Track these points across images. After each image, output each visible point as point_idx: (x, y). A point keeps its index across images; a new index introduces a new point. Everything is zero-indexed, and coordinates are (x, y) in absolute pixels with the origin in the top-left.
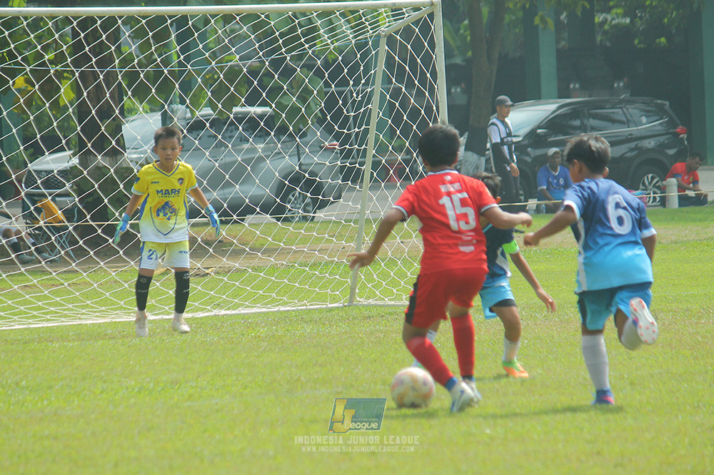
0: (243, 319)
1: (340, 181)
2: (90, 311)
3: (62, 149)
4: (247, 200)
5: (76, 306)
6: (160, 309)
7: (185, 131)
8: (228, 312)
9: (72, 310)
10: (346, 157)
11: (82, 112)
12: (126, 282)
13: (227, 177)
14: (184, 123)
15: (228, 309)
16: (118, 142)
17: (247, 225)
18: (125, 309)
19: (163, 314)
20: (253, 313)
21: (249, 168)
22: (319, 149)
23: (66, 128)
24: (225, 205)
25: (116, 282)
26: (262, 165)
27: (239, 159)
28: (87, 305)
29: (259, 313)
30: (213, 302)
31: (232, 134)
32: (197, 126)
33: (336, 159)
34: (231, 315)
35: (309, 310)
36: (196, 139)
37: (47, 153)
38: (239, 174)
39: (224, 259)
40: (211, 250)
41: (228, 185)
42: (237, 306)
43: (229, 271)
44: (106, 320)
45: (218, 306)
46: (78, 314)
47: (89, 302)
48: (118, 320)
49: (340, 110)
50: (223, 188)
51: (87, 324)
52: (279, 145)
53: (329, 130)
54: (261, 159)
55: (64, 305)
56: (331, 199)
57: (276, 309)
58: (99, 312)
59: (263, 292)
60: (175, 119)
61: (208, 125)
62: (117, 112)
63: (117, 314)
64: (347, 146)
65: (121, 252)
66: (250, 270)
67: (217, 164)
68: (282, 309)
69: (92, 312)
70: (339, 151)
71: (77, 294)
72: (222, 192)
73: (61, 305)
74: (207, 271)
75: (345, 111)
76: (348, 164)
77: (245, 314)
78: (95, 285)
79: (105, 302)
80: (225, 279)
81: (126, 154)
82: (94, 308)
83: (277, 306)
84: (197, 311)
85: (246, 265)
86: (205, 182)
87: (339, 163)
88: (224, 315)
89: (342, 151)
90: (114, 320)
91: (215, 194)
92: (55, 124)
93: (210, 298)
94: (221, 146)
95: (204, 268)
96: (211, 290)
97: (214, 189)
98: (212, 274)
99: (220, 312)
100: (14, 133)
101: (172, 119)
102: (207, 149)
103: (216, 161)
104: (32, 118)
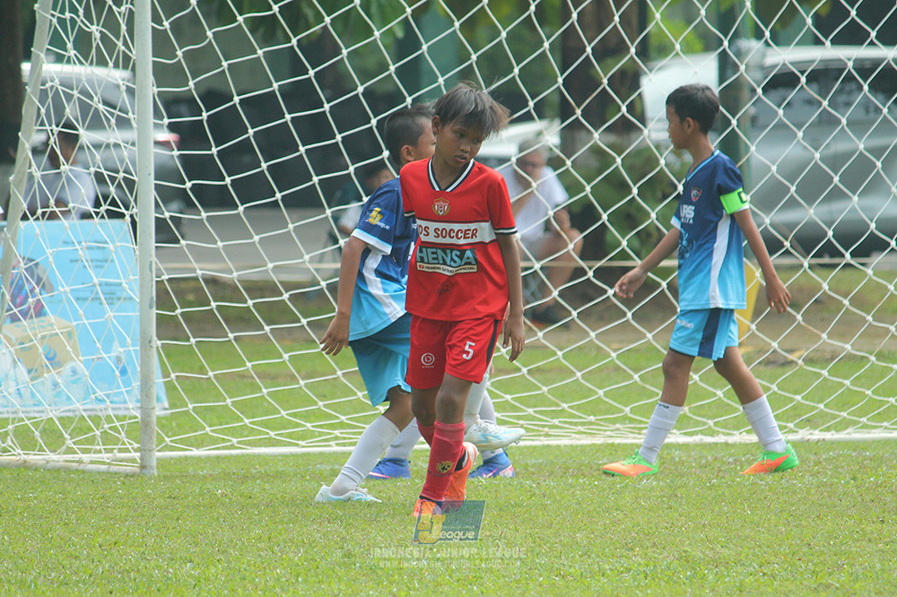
0: (854, 450)
2: (565, 422)
3: (527, 118)
4: (873, 226)
5: (541, 413)
6: (697, 424)
7: (759, 91)
8: (828, 436)
9: (533, 418)
11: (568, 49)
12: (636, 370)
13: (836, 179)
14: (758, 75)
15: (828, 429)
16: (631, 108)
17: (870, 272)
18: (632, 420)
19: (702, 432)
20: (874, 441)
21: (879, 164)
23: (537, 77)
24: (830, 233)
25: (617, 369)
27: (862, 147)
28: (563, 410)
30: (800, 416)
32: (782, 81)
34: (832, 442)
36: (779, 106)
38: (859, 175)
39: (824, 336)
40: (799, 317)
41: (837, 195)
42: (843, 425)
43: (833, 359)
44: (598, 441)
45: (811, 423)
46: (544, 426)
47: (565, 406)
48: (617, 441)
50: (829, 198)
51: (558, 447)
55: (521, 410)
58: (583, 424)
60: (742, 68)
61: (803, 79)
62: (633, 50)
63: (618, 429)
65: (629, 315)
66: (873, 358)
67: (817, 155)
69: (571, 423)
71: (545, 389)
72: (825, 208)
73: (515, 409)
74: (791, 357)
77: (858, 442)
78: (579, 374)
79: (596, 408)
80: (825, 373)
81: (646, 132)
82: (574, 416)
85: (866, 347)
86: (793, 189)
88: (819, 441)
90: (610, 441)
91: (812, 211)
92: (516, 70)
93: (794, 408)
94: (828, 121)
95: (786, 351)
96: (797, 393)
97: (810, 201)
98: (800, 362)
99: (811, 434)
100: (439, 86)
101: (736, 68)
102: (799, 126)
103: (817, 149)
104: (474, 57)
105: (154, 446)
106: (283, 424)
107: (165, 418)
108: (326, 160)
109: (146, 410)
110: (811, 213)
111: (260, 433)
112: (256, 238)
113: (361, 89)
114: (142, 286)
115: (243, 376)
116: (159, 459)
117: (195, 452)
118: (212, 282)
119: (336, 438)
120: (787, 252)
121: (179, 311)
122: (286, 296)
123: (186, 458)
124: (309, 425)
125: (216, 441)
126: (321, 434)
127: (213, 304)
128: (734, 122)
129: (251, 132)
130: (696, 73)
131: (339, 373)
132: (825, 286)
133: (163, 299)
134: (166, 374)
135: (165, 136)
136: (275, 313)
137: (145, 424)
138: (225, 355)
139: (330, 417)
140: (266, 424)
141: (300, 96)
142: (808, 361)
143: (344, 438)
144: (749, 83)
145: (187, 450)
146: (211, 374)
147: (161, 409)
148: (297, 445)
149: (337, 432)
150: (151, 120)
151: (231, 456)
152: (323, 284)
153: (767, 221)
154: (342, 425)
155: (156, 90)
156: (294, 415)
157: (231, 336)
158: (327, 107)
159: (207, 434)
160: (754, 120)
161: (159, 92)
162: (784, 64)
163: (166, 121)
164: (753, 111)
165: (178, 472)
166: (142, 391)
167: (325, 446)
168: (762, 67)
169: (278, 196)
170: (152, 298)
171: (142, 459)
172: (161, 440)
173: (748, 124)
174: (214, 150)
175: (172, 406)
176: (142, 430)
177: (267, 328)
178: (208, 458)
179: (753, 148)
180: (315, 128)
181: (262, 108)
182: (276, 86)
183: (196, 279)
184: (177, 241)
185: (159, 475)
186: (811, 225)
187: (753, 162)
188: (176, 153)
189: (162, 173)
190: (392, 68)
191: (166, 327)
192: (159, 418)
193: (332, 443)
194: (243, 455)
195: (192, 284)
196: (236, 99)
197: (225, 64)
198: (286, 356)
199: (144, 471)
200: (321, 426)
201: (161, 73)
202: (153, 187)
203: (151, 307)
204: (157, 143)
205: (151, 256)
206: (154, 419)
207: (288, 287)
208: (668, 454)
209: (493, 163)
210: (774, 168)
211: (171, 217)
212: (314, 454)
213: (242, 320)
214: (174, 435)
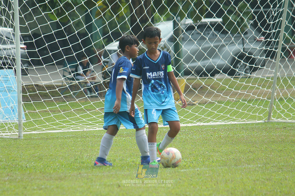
0: (212, 128)
1: (264, 58)
4: (216, 67)
7: (184, 31)
8: (205, 124)
10: (268, 45)
11: (133, 20)
13: (206, 54)
14: (184, 26)
15: (205, 122)
17: (215, 79)
20: (217, 125)
21: (217, 50)
22: (253, 40)
23: (124, 28)
24: (204, 69)
26: (224, 48)
27: (212, 45)
29: (221, 125)
30: (197, 119)
31: (209, 32)
32: (191, 28)
33: (263, 46)
34: (206, 126)
35: (247, 124)
36: (190, 35)
37: (114, 41)
38: (212, 53)
39: (203, 97)
40: (197, 92)
41: (206, 59)
42: (209, 121)
43: (206, 103)
45: (200, 121)
49: (265, 21)
50: (204, 60)
52: (233, 39)
53: (259, 30)
54: (223, 46)
56: (260, 67)
57: (230, 123)
59: (223, 114)
60: (180, 24)
62: (150, 20)
64: (269, 39)
66: (217, 103)
67: (200, 48)
68: (233, 123)
70: (264, 42)
72: (203, 62)
74: (194, 103)
75: (268, 21)
76: (269, 49)
77: (213, 125)
80: (204, 107)
83: (230, 121)
84: (188, 123)
85: (214, 100)
86: (194, 57)
87: (264, 48)
88: (202, 125)
89: (266, 42)
91: (199, 63)
92: (119, 26)
93: (196, 117)
94: (203, 39)
95: (193, 101)
96: (196, 113)
97: (199, 61)
98: (197, 104)
99: (200, 124)
100: (98, 31)
101: (178, 25)
102: (195, 40)
103: (200, 46)
104: (107, 23)
105: (22, 131)
106: (57, 124)
107: (25, 123)
108: (67, 52)
109: (20, 121)
110: (199, 64)
111: (51, 127)
112: (49, 74)
113: (76, 32)
114: (18, 87)
115: (46, 111)
116: (23, 134)
117: (34, 132)
118: (37, 85)
119: (72, 128)
120: (193, 75)
121: (28, 94)
122: (57, 89)
123: (31, 134)
124: (64, 124)
125: (39, 129)
126: (67, 127)
127: (37, 92)
128: (178, 39)
129: (47, 44)
130: (167, 26)
131: (72, 110)
132: (203, 84)
133: (24, 91)
134: (25, 111)
135: (23, 46)
136: (54, 94)
137: (20, 125)
138: (41, 105)
139: (70, 122)
140: (52, 124)
141: (60, 34)
142: (199, 104)
143: (74, 128)
144: (182, 29)
145: (31, 132)
146: (37, 111)
147: (24, 121)
148: (61, 130)
149: (72, 126)
150: (20, 42)
151: (43, 133)
152: (67, 86)
153: (187, 66)
154: (73, 124)
155: (20, 34)
156: (60, 122)
157: (42, 100)
158: (67, 37)
159: (36, 127)
160: (183, 39)
161: (21, 34)
162: (191, 24)
163: (23, 42)
164: (183, 36)
165: (29, 138)
166: (18, 116)
167: (69, 130)
168: (185, 24)
169: (55, 62)
170: (21, 91)
171: (19, 134)
172: (24, 129)
173: (181, 40)
174: (37, 50)
175: (27, 120)
176: (19, 126)
177: (52, 98)
178: (37, 134)
179: (183, 46)
180: (64, 43)
181: (49, 38)
182: (53, 32)
183: (33, 85)
184: (27, 75)
185: (24, 139)
186: (199, 67)
187: (183, 50)
188: (26, 51)
189: (23, 56)
190: (85, 26)
191: (25, 98)
192: (23, 123)
193: (71, 129)
194: (46, 133)
195: (31, 86)
196: (42, 36)
197: (39, 26)
198: (58, 106)
199: (20, 138)
200: (67, 125)
201: (22, 29)
202: (20, 60)
203: (21, 93)
204: (21, 48)
205: (20, 79)
206: (22, 124)
207: (58, 86)
208: (162, 130)
209: (113, 52)
210: (189, 52)
211: (25, 68)
212: (66, 132)
213: (45, 96)
214: (27, 128)
